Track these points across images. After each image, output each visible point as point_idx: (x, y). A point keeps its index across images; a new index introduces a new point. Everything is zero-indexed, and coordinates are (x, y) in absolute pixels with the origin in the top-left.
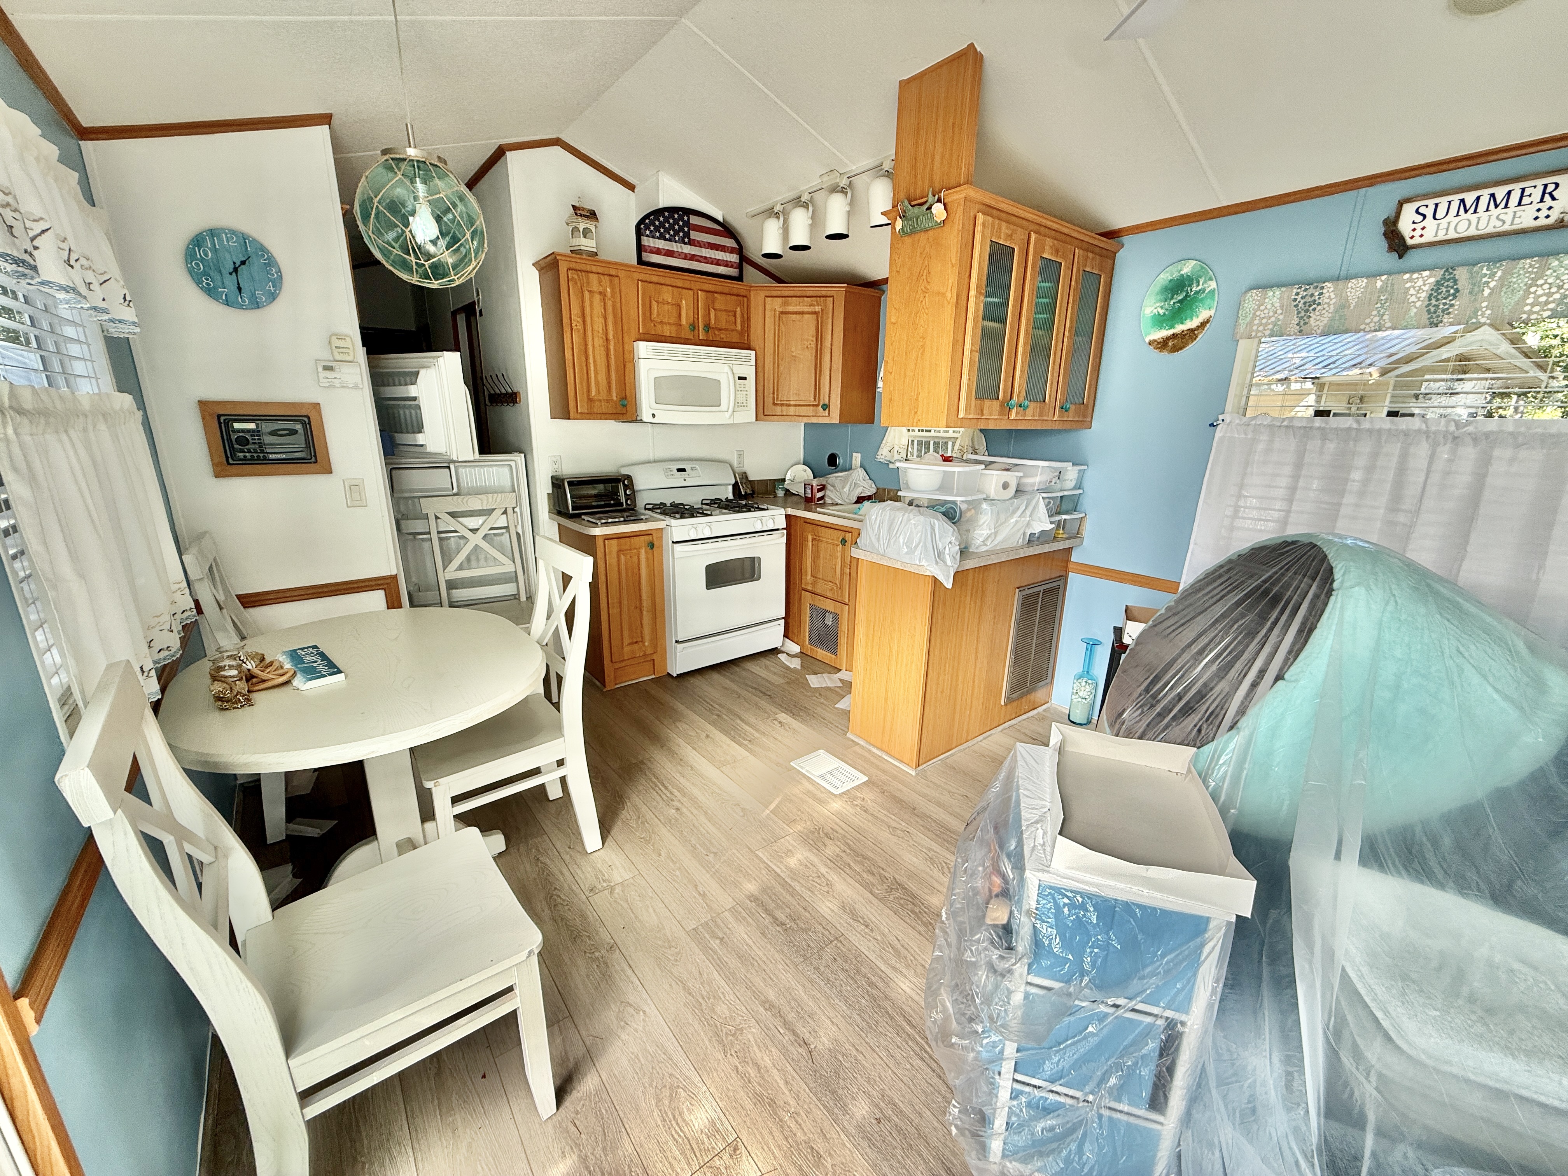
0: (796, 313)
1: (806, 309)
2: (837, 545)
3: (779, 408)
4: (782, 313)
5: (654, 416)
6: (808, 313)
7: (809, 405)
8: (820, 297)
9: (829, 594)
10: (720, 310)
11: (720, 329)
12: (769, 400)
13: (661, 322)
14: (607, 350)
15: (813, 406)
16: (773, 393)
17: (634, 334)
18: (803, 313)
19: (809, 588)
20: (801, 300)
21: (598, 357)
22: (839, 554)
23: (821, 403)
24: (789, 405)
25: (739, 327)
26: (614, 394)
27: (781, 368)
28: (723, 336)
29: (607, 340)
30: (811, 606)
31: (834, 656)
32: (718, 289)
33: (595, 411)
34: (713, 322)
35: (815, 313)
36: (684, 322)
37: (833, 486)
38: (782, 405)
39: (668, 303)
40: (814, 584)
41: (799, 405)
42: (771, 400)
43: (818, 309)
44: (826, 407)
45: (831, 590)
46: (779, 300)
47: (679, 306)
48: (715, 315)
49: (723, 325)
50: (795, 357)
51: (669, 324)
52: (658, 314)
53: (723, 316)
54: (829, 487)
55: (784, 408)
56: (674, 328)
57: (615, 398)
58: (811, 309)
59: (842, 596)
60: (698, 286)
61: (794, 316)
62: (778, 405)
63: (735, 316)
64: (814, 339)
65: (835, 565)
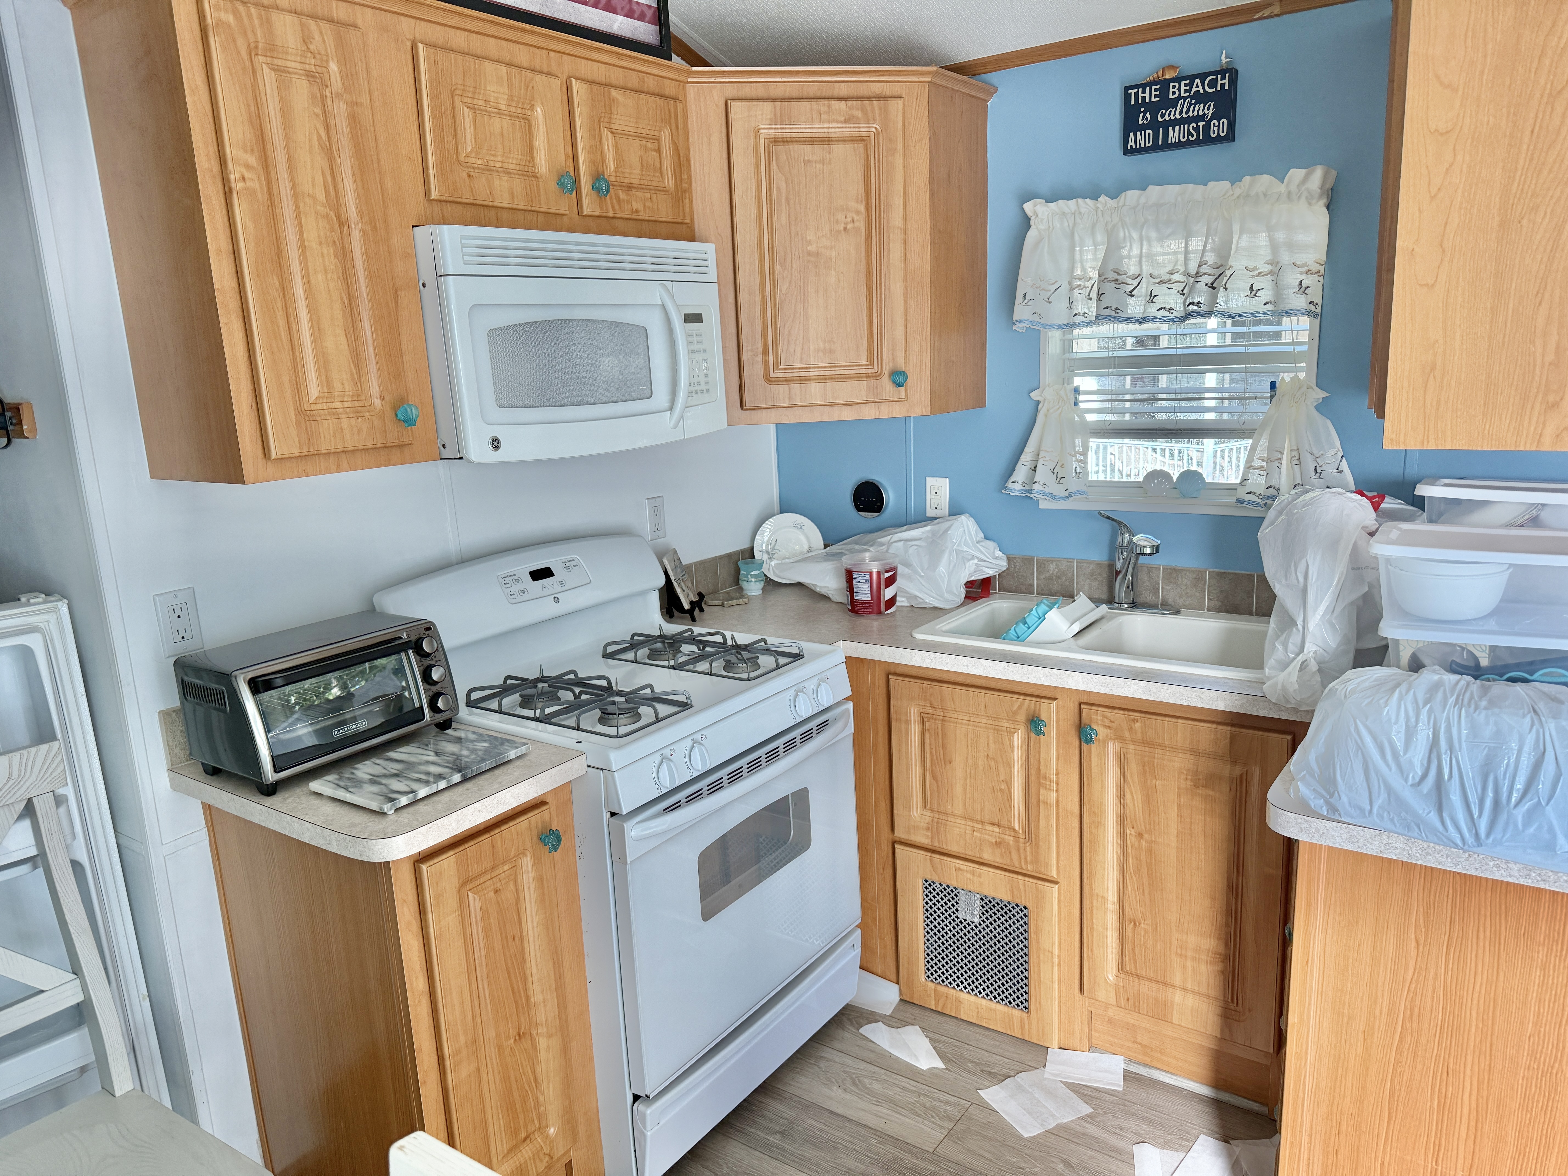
0: (812, 141)
1: (836, 130)
2: (1011, 733)
3: (782, 389)
4: (776, 141)
5: (496, 444)
6: (842, 140)
7: (858, 377)
8: (869, 98)
9: (987, 856)
10: (627, 135)
11: (630, 187)
12: (753, 370)
13: (488, 169)
14: (344, 255)
15: (868, 377)
16: (765, 352)
17: (415, 204)
18: (827, 141)
19: (922, 839)
20: (822, 106)
21: (319, 280)
22: (1017, 755)
23: (887, 369)
24: (807, 380)
25: (670, 183)
26: (374, 388)
27: (783, 286)
28: (637, 204)
29: (343, 223)
30: (928, 885)
31: (1016, 1013)
32: (616, 76)
33: (324, 447)
34: (611, 165)
35: (860, 140)
36: (542, 164)
37: (907, 565)
38: (788, 381)
39: (500, 113)
40: (935, 828)
41: (832, 378)
42: (759, 369)
43: (864, 129)
44: (899, 378)
45: (998, 844)
46: (768, 106)
47: (527, 121)
48: (616, 147)
49: (634, 175)
50: (817, 254)
51: (508, 172)
52: (478, 147)
53: (634, 153)
54: (901, 570)
55: (796, 387)
56: (518, 185)
57: (377, 402)
58: (848, 130)
59: (1036, 860)
60: (568, 65)
61: (808, 148)
62: (777, 381)
63: (659, 151)
64: (862, 208)
65: (1009, 782)
